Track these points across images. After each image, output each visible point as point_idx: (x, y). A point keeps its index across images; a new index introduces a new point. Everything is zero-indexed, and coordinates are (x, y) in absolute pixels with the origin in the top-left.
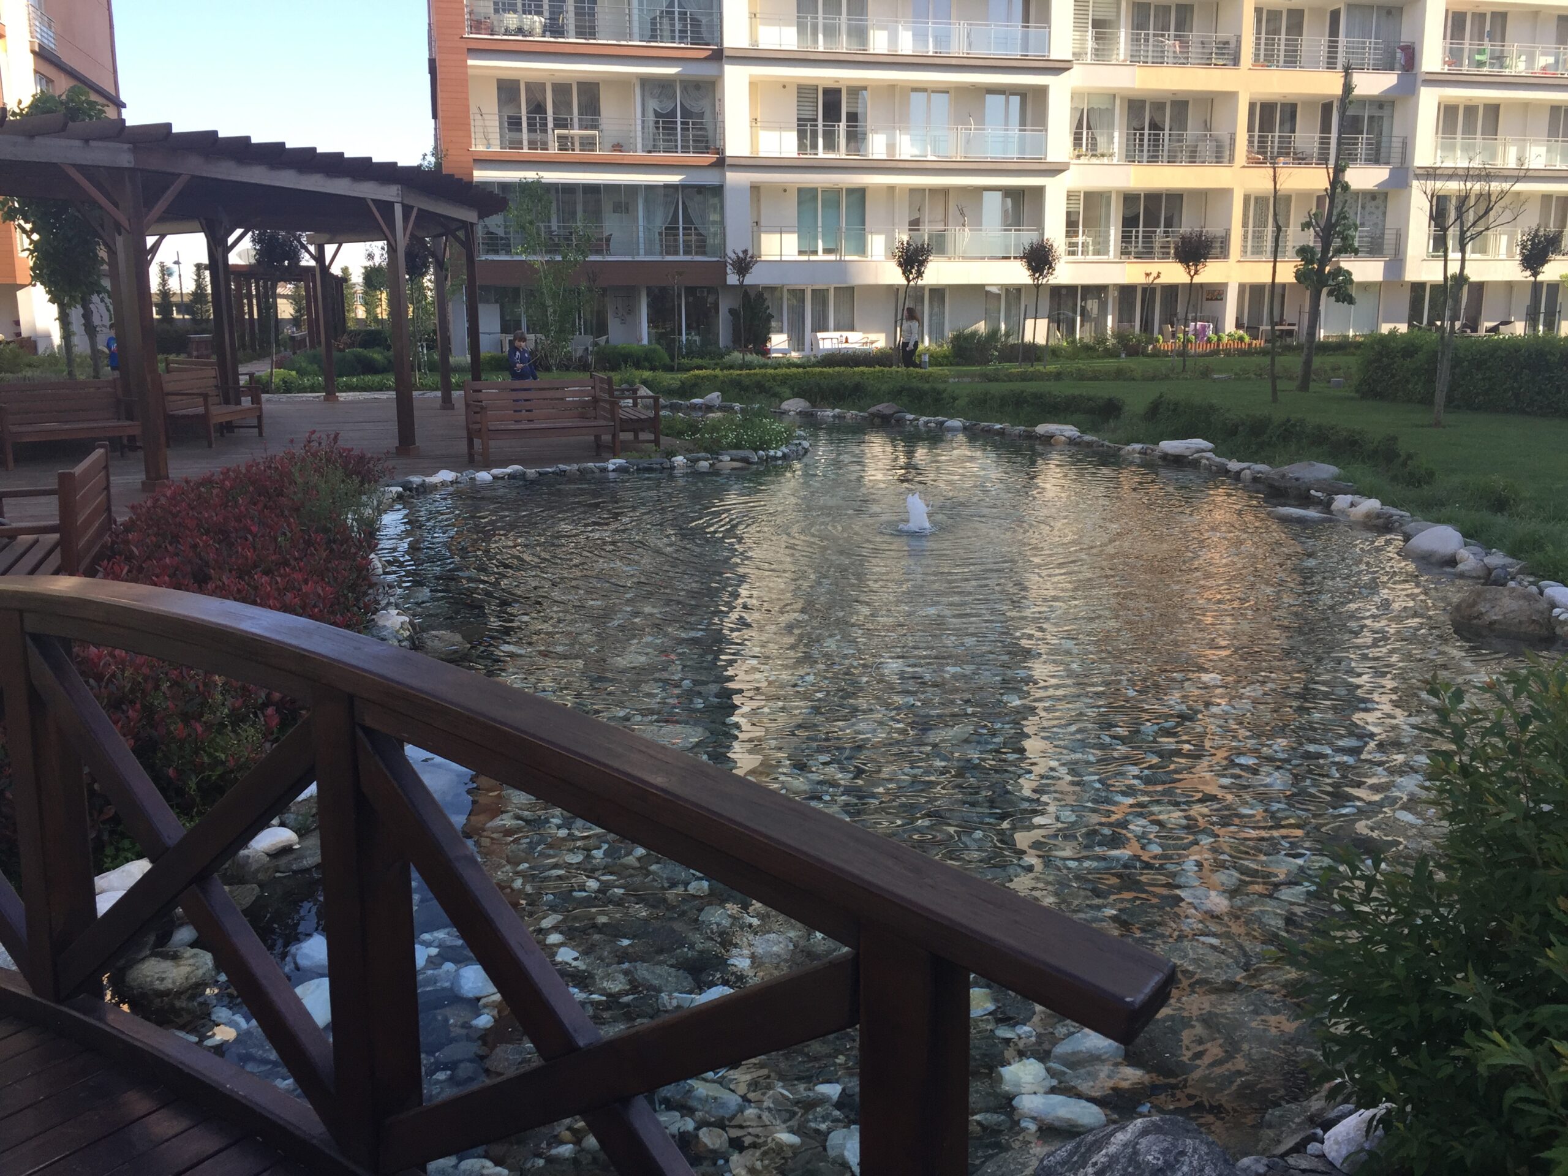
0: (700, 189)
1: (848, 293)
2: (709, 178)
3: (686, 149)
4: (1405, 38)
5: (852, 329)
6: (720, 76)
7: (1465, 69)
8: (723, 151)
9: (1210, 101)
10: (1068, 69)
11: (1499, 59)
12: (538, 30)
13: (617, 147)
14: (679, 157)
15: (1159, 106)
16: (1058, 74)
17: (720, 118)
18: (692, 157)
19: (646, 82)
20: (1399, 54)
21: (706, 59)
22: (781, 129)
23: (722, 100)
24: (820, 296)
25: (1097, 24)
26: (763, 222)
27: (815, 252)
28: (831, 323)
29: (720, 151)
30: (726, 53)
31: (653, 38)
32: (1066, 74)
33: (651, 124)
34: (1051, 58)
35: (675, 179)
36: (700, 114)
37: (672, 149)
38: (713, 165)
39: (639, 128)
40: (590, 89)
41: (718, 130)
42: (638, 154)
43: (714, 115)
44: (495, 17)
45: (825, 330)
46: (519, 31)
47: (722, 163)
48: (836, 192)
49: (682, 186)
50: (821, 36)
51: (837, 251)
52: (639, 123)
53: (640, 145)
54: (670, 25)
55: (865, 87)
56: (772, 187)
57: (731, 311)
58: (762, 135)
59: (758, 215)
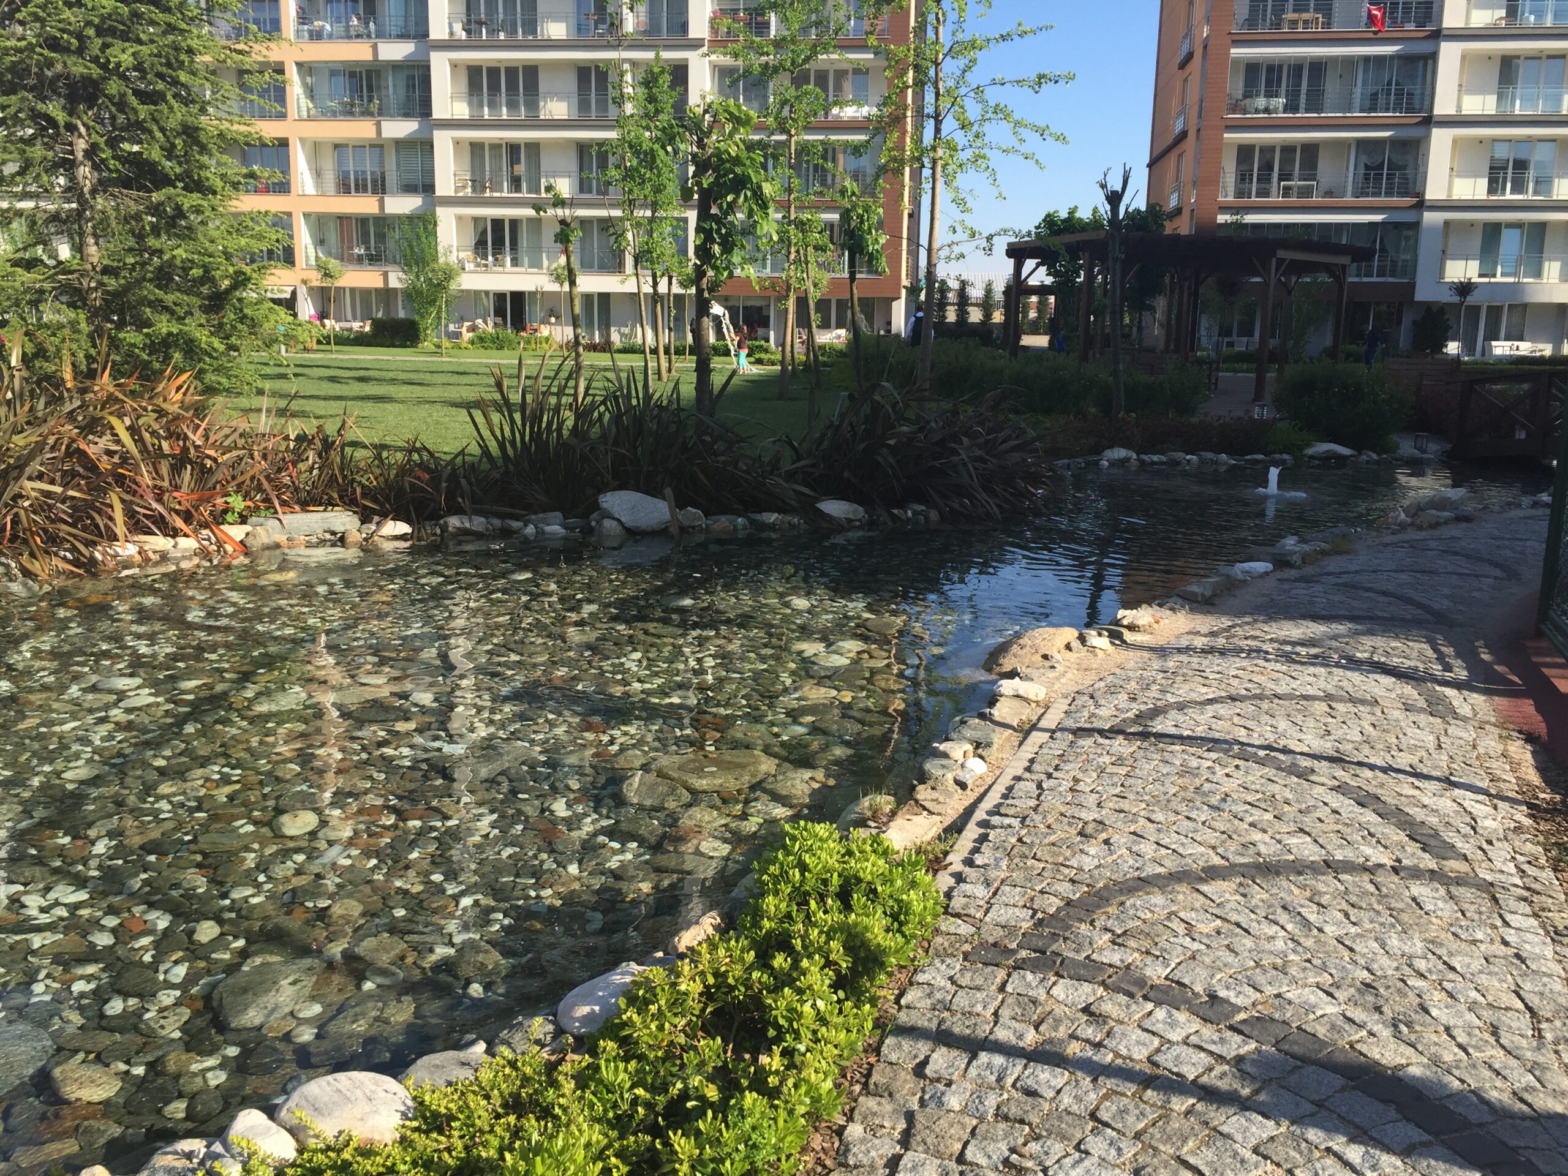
0: (1397, 226)
1: (1522, 309)
2: (1408, 217)
3: (1389, 194)
5: (1521, 339)
6: (1427, 137)
8: (1424, 194)
12: (1281, 109)
13: (1329, 193)
14: (1382, 200)
17: (1421, 169)
18: (1395, 200)
19: (1360, 142)
21: (1417, 124)
22: (1476, 177)
23: (1426, 155)
24: (1495, 312)
26: (1449, 251)
27: (1494, 276)
28: (1502, 335)
29: (1420, 195)
30: (1435, 119)
31: (1373, 109)
33: (1361, 177)
35: (1378, 218)
36: (1404, 167)
37: (1377, 194)
38: (1413, 207)
39: (1351, 179)
40: (1311, 150)
41: (1419, 179)
42: (1349, 199)
43: (1416, 167)
44: (1248, 101)
45: (1497, 339)
46: (1267, 110)
47: (1421, 205)
48: (1518, 225)
49: (1383, 223)
50: (1518, 102)
51: (1515, 275)
52: (1351, 175)
53: (1349, 193)
54: (1388, 100)
55: (1554, 140)
56: (1461, 223)
57: (1414, 322)
58: (1457, 182)
59: (1446, 244)
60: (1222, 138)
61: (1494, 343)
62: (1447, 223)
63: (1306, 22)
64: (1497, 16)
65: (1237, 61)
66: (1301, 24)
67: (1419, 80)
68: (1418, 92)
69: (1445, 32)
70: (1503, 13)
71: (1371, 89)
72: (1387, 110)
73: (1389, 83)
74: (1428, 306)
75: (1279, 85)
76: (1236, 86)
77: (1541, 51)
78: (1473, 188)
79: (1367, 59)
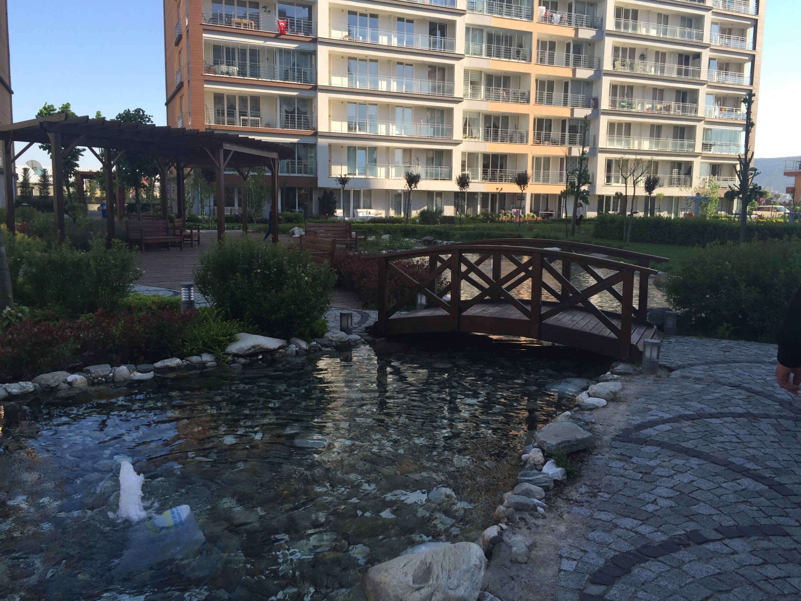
0: (305, 145)
1: (369, 193)
2: (310, 141)
3: (299, 127)
4: (594, 95)
5: (371, 208)
6: (316, 97)
7: (617, 109)
8: (317, 129)
9: (517, 117)
10: (461, 101)
11: (630, 105)
12: (236, 73)
13: (268, 125)
14: (296, 131)
15: (497, 118)
16: (457, 103)
17: (314, 115)
18: (302, 131)
19: (282, 98)
20: (592, 101)
21: (310, 89)
22: (342, 121)
23: (316, 107)
24: (357, 193)
25: (472, 83)
26: (332, 160)
27: (355, 174)
28: (362, 206)
29: (315, 129)
30: (319, 87)
31: (286, 79)
32: (461, 103)
33: (284, 117)
34: (455, 96)
35: (295, 140)
36: (306, 113)
37: (294, 127)
38: (312, 135)
39: (278, 117)
40: (256, 99)
41: (314, 120)
42: (278, 129)
43: (312, 113)
44: (216, 66)
45: (360, 208)
46: (228, 73)
47: (316, 134)
48: (364, 148)
49: (298, 144)
50: (358, 82)
51: (365, 174)
52: (279, 115)
53: (279, 125)
54: (294, 74)
55: (376, 105)
56: (337, 145)
57: (319, 199)
58: (333, 123)
59: (331, 157)
60: (204, 87)
61: (359, 210)
62: (330, 145)
63: (245, 25)
64: (344, 35)
65: (207, 42)
66: (242, 25)
67: (309, 64)
68: (309, 72)
69: (320, 40)
70: (347, 33)
71: (285, 67)
72: (294, 80)
73: (294, 64)
74: (325, 190)
75: (234, 59)
76: (208, 57)
77: (367, 56)
78: (340, 127)
79: (280, 50)
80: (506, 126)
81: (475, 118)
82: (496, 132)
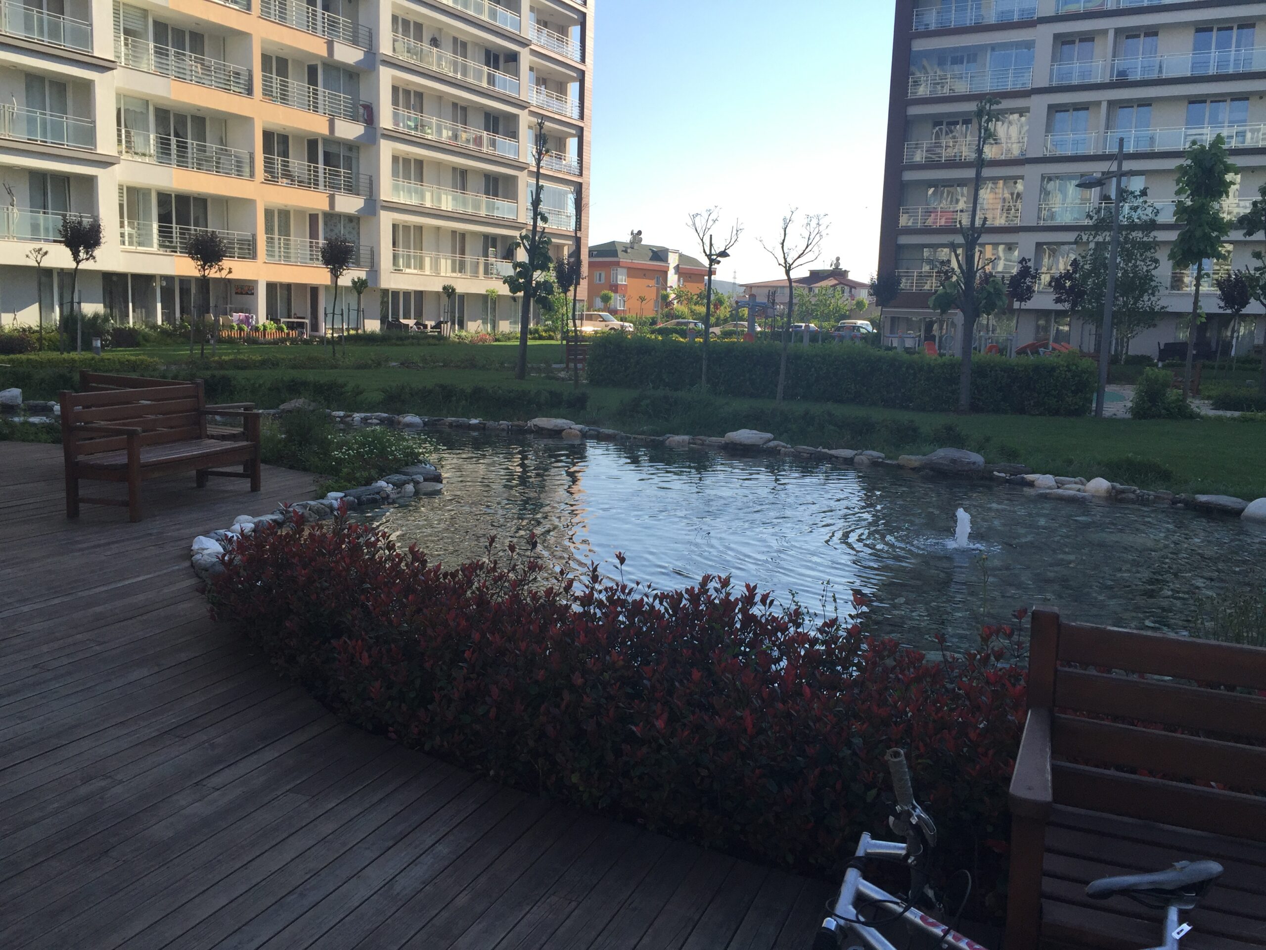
4: (364, 98)
9: (224, 120)
10: (112, 69)
11: (420, 126)
15: (181, 119)
16: (102, 72)
20: (361, 110)
32: (110, 73)
34: (95, 55)
80: (201, 135)
81: (138, 110)
82: (182, 147)
